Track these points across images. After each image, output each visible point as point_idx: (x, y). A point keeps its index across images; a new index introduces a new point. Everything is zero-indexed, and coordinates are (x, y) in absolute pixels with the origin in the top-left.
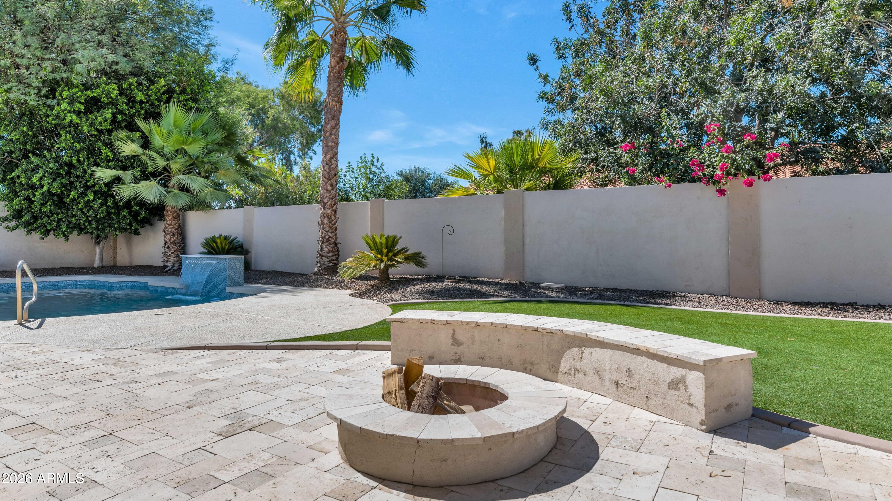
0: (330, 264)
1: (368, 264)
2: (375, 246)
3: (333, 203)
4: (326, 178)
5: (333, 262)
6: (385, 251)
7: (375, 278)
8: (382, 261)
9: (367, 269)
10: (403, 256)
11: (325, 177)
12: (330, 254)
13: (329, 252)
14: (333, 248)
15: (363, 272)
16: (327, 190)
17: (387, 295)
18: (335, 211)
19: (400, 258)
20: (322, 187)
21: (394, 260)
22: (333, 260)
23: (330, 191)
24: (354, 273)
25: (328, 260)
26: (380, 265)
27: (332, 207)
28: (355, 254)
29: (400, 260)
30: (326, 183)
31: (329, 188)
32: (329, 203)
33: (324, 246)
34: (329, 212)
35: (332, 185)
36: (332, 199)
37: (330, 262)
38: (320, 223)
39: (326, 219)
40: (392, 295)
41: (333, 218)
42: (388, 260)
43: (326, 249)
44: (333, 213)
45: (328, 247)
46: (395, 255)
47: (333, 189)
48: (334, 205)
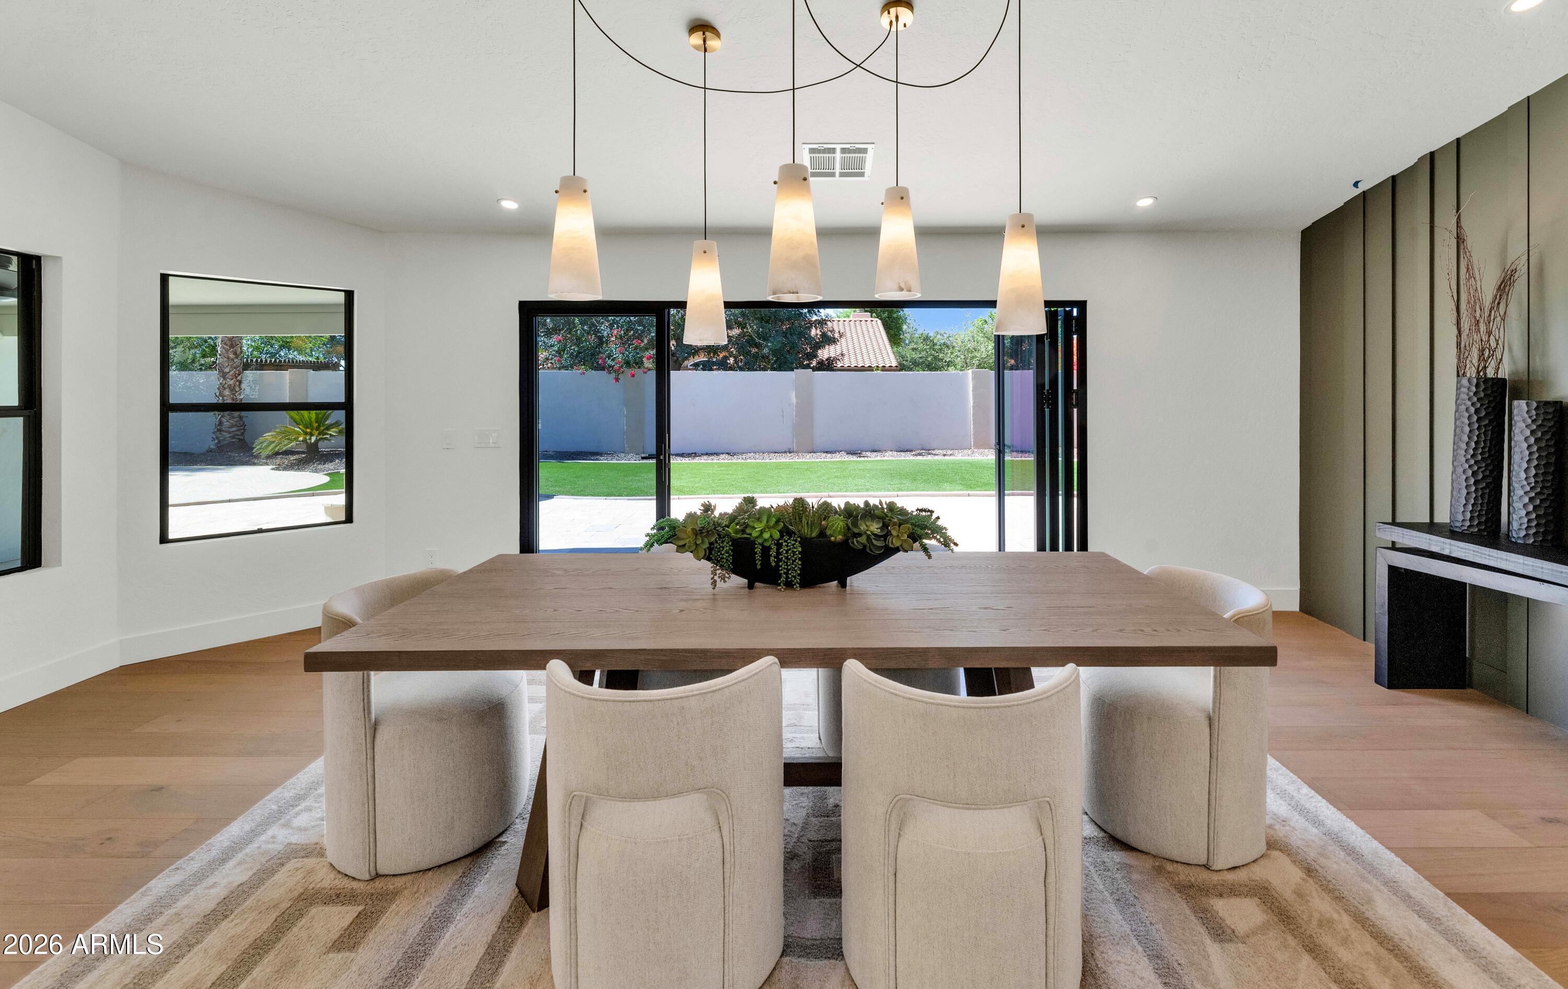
0: (234, 440)
1: (296, 439)
2: (302, 421)
3: (237, 372)
4: (227, 345)
5: (237, 437)
6: (315, 425)
7: (303, 453)
8: (311, 435)
9: (294, 444)
10: (337, 430)
11: (225, 344)
12: (234, 429)
13: (232, 426)
14: (237, 422)
15: (289, 446)
16: (228, 358)
17: (320, 467)
18: (240, 382)
19: (334, 432)
20: (220, 355)
21: (327, 434)
22: (237, 435)
23: (233, 360)
24: (278, 448)
25: (230, 435)
26: (310, 439)
27: (236, 377)
28: (276, 428)
29: (334, 434)
30: (227, 351)
31: (232, 356)
32: (231, 373)
33: (224, 420)
34: (232, 382)
35: (235, 353)
36: (236, 368)
37: (233, 437)
38: (218, 394)
39: (227, 390)
40: (326, 466)
41: (237, 389)
42: (319, 434)
43: (228, 423)
44: (238, 383)
45: (231, 421)
46: (328, 428)
47: (237, 358)
48: (239, 375)
